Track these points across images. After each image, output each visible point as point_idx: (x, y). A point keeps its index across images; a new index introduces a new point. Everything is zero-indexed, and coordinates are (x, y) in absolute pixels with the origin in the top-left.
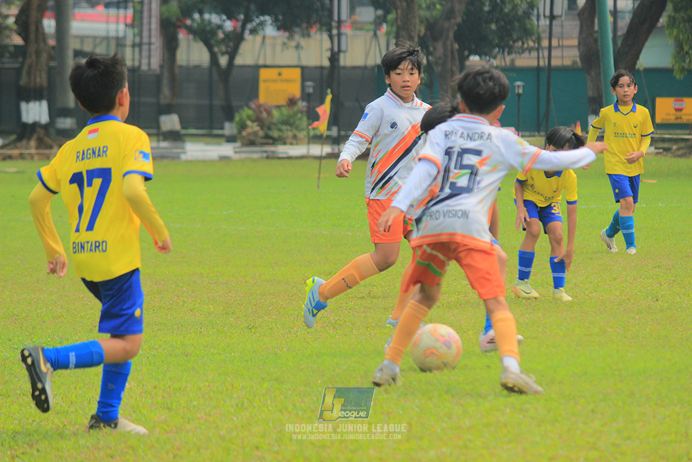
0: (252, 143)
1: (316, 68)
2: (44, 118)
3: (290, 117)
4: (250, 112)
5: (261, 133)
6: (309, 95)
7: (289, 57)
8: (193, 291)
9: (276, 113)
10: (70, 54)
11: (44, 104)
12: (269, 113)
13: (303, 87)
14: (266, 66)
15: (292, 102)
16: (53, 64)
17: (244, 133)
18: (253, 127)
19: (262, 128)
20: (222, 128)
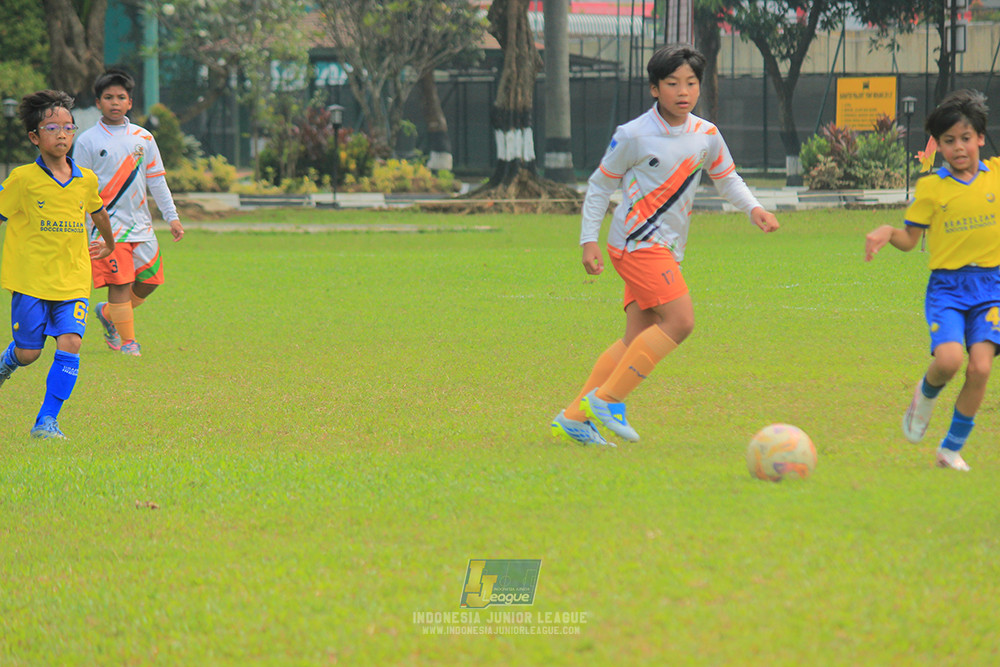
0: (825, 186)
1: (920, 75)
2: (529, 154)
3: (882, 147)
4: (823, 141)
5: (839, 172)
6: (909, 115)
7: (880, 60)
8: (743, 400)
9: (860, 142)
10: (566, 60)
11: (529, 132)
12: (850, 142)
13: (900, 105)
14: (845, 75)
15: (883, 126)
16: (540, 76)
17: (814, 173)
18: (827, 163)
19: (840, 165)
20: (783, 166)
